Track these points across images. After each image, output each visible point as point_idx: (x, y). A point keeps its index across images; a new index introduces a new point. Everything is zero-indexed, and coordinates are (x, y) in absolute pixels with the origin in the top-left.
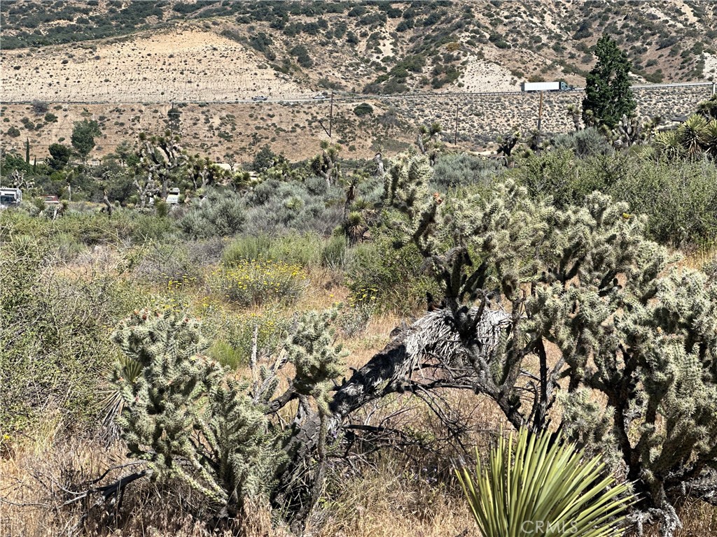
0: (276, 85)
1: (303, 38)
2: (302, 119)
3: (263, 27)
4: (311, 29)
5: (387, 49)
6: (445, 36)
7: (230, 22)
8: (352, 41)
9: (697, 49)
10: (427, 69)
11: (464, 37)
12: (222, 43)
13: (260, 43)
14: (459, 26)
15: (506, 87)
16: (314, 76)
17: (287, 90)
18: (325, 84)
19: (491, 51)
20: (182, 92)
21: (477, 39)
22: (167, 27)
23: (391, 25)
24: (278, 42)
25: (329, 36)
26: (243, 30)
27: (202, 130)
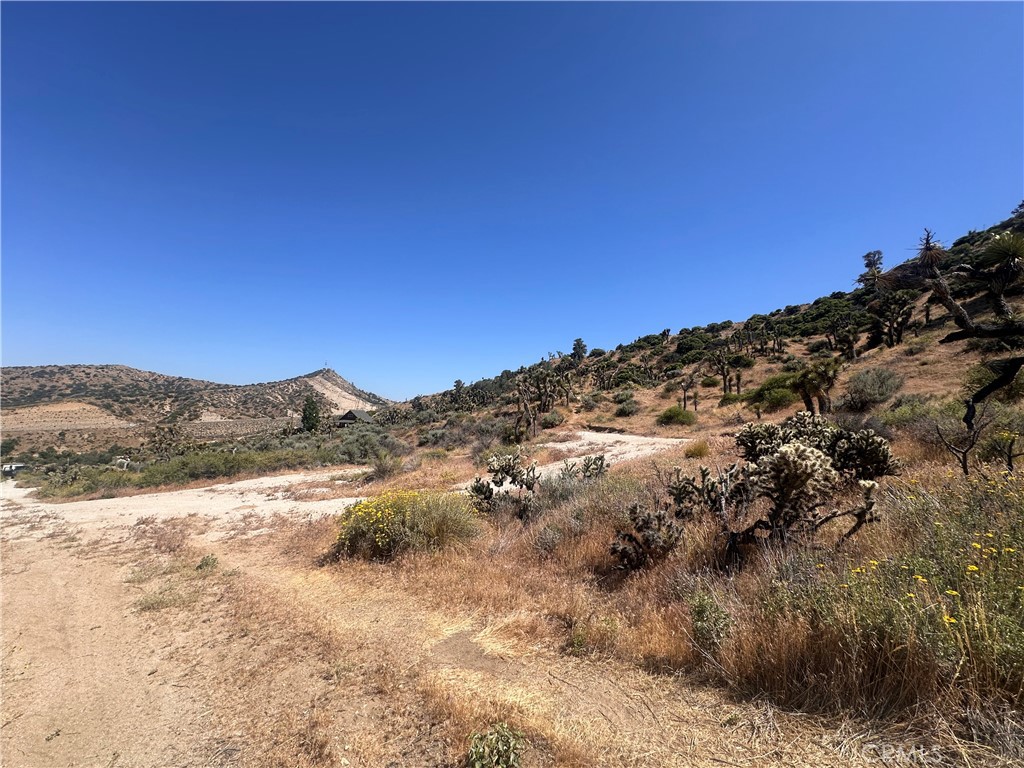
0: (116, 422)
1: (128, 405)
2: (130, 434)
3: (110, 401)
4: (132, 402)
5: (167, 408)
6: (193, 404)
7: (92, 399)
8: (152, 406)
9: (285, 408)
10: (186, 415)
11: (201, 404)
12: (88, 407)
13: (108, 407)
14: (198, 401)
15: (219, 420)
16: (134, 418)
17: (123, 423)
18: (140, 421)
19: (212, 409)
20: (66, 425)
21: (205, 405)
22: (57, 401)
23: (169, 401)
24: (116, 406)
25: (141, 404)
26: (99, 402)
27: (78, 439)
